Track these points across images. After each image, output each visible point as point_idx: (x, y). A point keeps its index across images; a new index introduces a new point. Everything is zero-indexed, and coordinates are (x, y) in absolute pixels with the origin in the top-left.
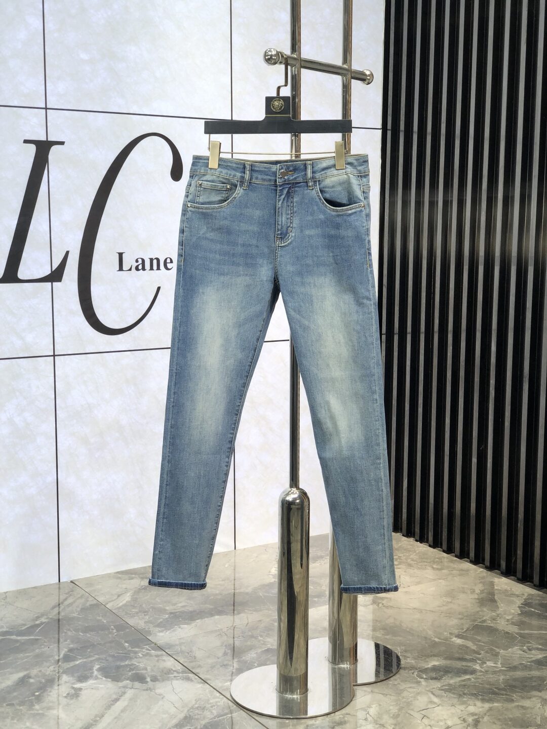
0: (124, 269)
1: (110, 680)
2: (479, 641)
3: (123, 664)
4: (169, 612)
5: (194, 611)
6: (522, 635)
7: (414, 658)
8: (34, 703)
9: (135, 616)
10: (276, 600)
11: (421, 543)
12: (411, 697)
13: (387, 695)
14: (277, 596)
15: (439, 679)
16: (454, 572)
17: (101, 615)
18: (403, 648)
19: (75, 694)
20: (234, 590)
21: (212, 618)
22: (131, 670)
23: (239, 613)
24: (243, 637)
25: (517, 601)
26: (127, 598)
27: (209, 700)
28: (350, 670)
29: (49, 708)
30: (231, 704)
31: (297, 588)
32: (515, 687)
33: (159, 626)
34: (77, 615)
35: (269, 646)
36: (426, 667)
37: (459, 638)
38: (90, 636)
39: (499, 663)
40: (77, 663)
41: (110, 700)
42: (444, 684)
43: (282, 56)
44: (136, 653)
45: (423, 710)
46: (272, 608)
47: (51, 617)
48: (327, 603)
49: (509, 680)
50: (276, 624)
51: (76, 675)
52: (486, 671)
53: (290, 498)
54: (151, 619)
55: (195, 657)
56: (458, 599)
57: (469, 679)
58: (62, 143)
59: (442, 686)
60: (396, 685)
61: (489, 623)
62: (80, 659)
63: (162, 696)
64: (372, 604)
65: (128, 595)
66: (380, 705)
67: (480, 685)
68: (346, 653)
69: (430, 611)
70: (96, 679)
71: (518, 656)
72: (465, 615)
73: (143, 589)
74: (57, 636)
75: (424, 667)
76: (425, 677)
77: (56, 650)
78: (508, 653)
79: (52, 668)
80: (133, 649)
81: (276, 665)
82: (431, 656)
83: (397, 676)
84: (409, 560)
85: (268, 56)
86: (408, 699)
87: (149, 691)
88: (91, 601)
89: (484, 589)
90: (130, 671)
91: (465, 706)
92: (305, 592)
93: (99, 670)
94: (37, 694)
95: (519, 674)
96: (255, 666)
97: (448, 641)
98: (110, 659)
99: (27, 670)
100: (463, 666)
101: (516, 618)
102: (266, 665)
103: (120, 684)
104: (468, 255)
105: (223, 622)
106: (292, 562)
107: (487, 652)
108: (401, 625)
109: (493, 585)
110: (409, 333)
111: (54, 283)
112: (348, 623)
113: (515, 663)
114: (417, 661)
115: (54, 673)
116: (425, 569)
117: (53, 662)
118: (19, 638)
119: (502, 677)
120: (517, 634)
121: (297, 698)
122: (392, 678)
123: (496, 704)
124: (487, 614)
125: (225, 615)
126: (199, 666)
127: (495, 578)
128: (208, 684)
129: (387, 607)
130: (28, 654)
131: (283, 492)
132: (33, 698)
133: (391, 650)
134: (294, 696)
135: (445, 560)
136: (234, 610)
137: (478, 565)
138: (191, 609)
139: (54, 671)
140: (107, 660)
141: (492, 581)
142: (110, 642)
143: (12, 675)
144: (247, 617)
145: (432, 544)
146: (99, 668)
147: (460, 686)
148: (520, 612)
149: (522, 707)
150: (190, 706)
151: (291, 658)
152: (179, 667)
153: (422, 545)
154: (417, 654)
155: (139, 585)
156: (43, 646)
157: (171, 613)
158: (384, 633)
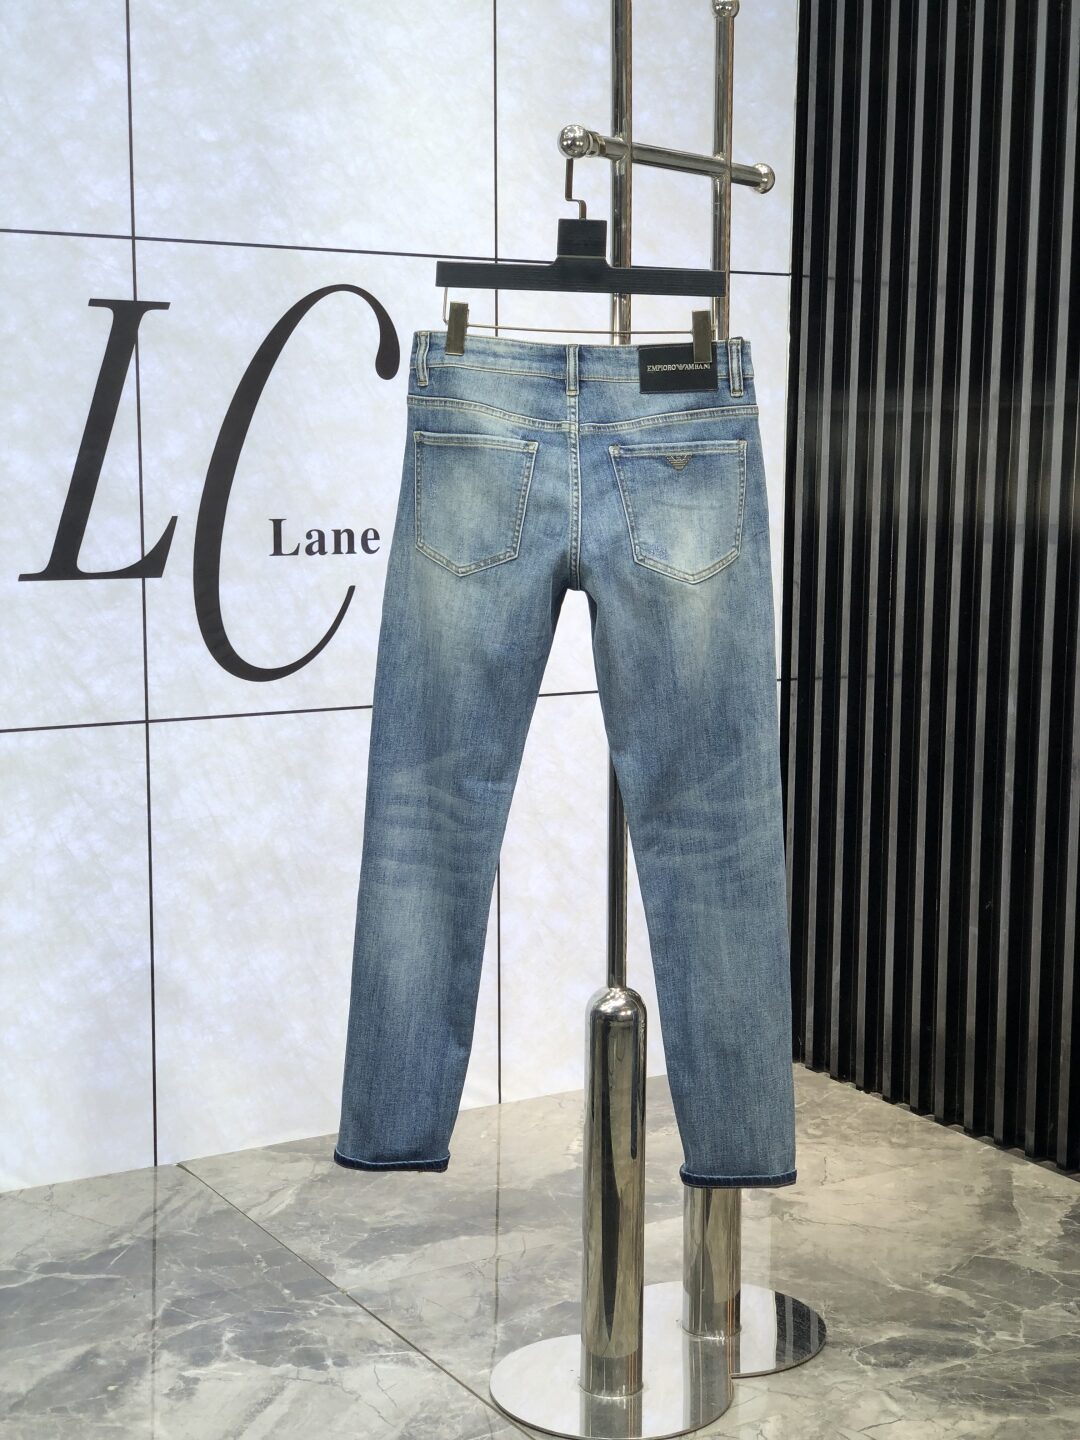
0: (283, 552)
1: (254, 1362)
2: (982, 1290)
3: (280, 1330)
4: (369, 1227)
5: (418, 1226)
6: (1066, 1280)
7: (853, 1325)
8: (106, 1406)
9: (303, 1235)
10: (581, 1204)
11: (867, 1092)
12: (847, 1402)
13: (798, 1397)
14: (581, 1196)
15: (901, 1367)
16: (933, 1152)
17: (237, 1232)
18: (831, 1303)
19: (186, 1389)
20: (498, 1184)
21: (455, 1240)
22: (297, 1342)
23: (507, 1231)
24: (514, 1277)
25: (1058, 1211)
26: (288, 1198)
27: (447, 1404)
28: (725, 1346)
29: (135, 1418)
30: (490, 1412)
31: (621, 1184)
32: (1052, 1382)
33: (349, 1255)
34: (191, 1231)
35: (566, 1296)
36: (876, 1341)
37: (941, 1284)
38: (214, 1273)
39: (1021, 1335)
40: (191, 1327)
41: (254, 1401)
42: (912, 1376)
43: (595, 141)
44: (305, 1308)
45: (871, 1427)
46: (573, 1221)
47: (139, 1235)
48: (682, 1213)
49: (1038, 1368)
50: (580, 1254)
51: (188, 1351)
52: (995, 1351)
53: (607, 1008)
54: (335, 1240)
55: (420, 1319)
56: (940, 1205)
57: (962, 1367)
58: (164, 306)
59: (908, 1380)
60: (817, 1377)
61: (1001, 1254)
62: (196, 1320)
63: (354, 1397)
64: (769, 1215)
65: (290, 1192)
66: (784, 1417)
67: (983, 1379)
68: (719, 1313)
69: (885, 1229)
70: (227, 1360)
71: (1059, 1320)
72: (954, 1237)
73: (320, 1180)
74: (151, 1274)
75: (872, 1341)
76: (873, 1361)
77: (148, 1300)
78: (1038, 1315)
79: (140, 1338)
80: (300, 1302)
81: (580, 1336)
82: (887, 1320)
83: (820, 1359)
84: (843, 1128)
85: (567, 140)
86: (842, 1405)
87: (330, 1386)
88: (218, 1205)
89: (993, 1186)
90: (292, 1345)
91: (952, 1421)
92: (637, 1190)
93: (233, 1342)
94: (111, 1388)
95: (1061, 1357)
96: (538, 1336)
97: (920, 1289)
98: (254, 1320)
99: (92, 1340)
100: (950, 1340)
101: (1056, 1245)
102: (558, 1334)
103: (275, 1371)
104: (961, 522)
105: (475, 1248)
106: (613, 1133)
107: (996, 1312)
108: (827, 1257)
109: (1011, 1179)
110: (845, 677)
111: (148, 580)
112: (723, 1252)
113: (1052, 1336)
114: (858, 1329)
115: (145, 1348)
116: (875, 1145)
117: (142, 1325)
118: (76, 1277)
119: (1026, 1364)
120: (1057, 1276)
121: (621, 1403)
122: (808, 1364)
123: (1013, 1417)
124: (997, 1235)
125: (479, 1234)
126: (430, 1337)
127: (1014, 1165)
128: (445, 1371)
129: (800, 1221)
130: (93, 1310)
131: (595, 996)
132: (104, 1396)
133: (808, 1307)
134: (615, 1398)
135: (916, 1127)
136: (497, 1225)
137: (981, 1138)
138: (413, 1222)
139: (146, 1343)
140: (249, 1323)
141: (1008, 1171)
142: (254, 1287)
143: (62, 1351)
144: (523, 1239)
145: (889, 1095)
146: (233, 1338)
147: (943, 1379)
148: (1063, 1233)
149: (1066, 1423)
150: (411, 1414)
151: (610, 1323)
152: (389, 1337)
153: (868, 1096)
154: (858, 1316)
155: (313, 1171)
156: (122, 1294)
157: (374, 1230)
158: (793, 1274)
